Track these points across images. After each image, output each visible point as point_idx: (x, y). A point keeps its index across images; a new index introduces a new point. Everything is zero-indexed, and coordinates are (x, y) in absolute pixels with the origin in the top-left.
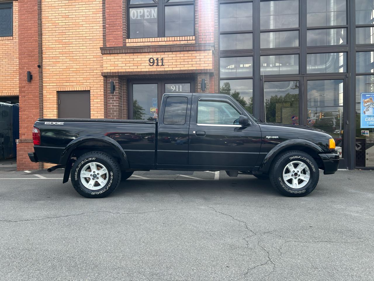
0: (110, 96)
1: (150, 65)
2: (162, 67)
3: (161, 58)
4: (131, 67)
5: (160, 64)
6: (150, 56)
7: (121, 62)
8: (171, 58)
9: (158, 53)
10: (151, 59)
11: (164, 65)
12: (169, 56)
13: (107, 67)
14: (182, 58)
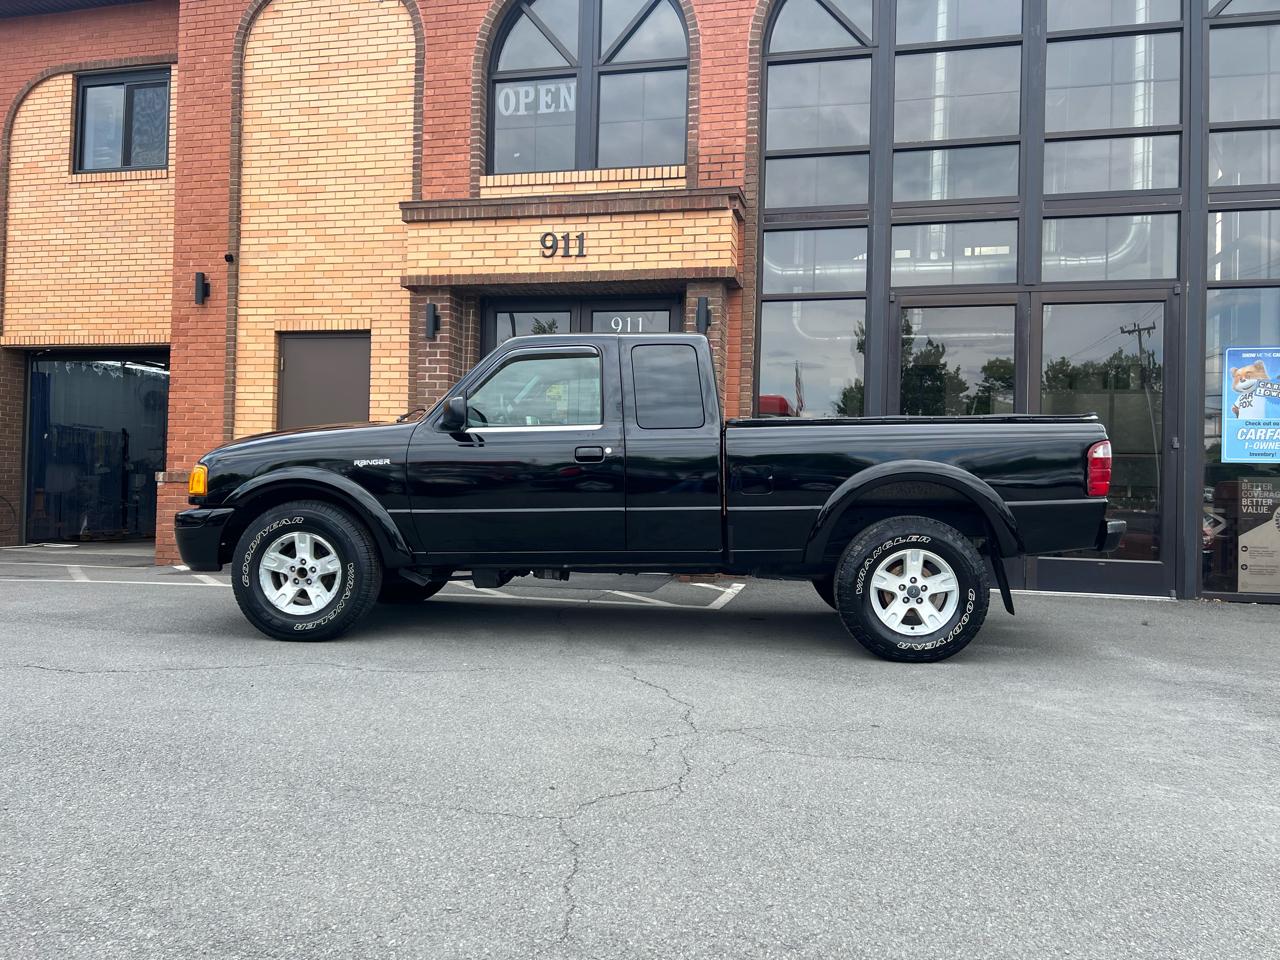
0: (425, 347)
1: (544, 256)
2: (580, 260)
3: (579, 234)
5: (574, 251)
6: (546, 227)
7: (459, 247)
8: (607, 234)
9: (568, 220)
10: (548, 238)
11: (586, 256)
12: (603, 227)
13: (419, 261)
14: (639, 233)
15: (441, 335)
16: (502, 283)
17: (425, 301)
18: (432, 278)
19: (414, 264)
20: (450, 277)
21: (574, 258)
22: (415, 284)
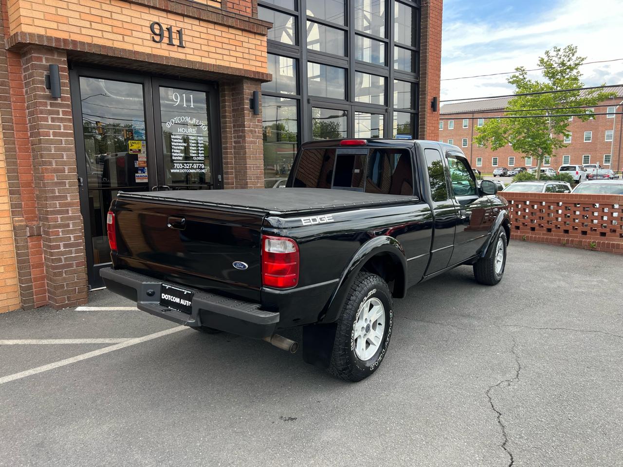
1: (154, 41)
3: (179, 29)
4: (106, 35)
5: (176, 42)
6: (154, 16)
7: (77, 15)
8: (198, 35)
9: (170, 16)
10: (156, 26)
11: (184, 47)
12: (195, 28)
13: (35, 19)
14: (218, 39)
15: (62, 95)
16: (124, 57)
17: (40, 59)
18: (55, 40)
19: (29, 21)
20: (74, 42)
21: (176, 47)
22: (37, 43)
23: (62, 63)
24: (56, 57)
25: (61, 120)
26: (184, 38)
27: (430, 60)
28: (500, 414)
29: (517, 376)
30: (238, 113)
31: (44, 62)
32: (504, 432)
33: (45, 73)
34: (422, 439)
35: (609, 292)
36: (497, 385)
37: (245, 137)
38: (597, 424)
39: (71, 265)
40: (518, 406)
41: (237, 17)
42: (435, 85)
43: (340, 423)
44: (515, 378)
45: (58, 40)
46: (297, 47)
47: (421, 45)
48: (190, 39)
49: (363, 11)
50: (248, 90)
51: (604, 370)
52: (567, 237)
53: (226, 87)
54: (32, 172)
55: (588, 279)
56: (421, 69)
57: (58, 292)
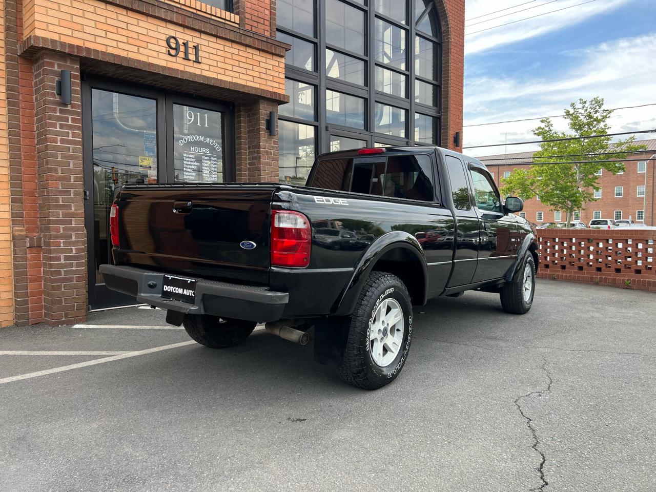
0: (54, 110)
1: (170, 54)
2: (196, 65)
3: (195, 45)
4: (121, 45)
5: (192, 57)
6: (172, 30)
7: (92, 24)
8: (214, 51)
9: (187, 31)
10: (172, 40)
11: (200, 63)
12: (211, 44)
13: (49, 25)
14: (235, 57)
15: (72, 102)
16: (138, 68)
17: (52, 65)
18: (69, 46)
19: (44, 26)
20: (88, 50)
21: (191, 62)
22: (50, 47)
23: (74, 70)
24: (68, 64)
25: (70, 127)
26: (200, 53)
27: (452, 95)
28: (530, 420)
29: (549, 388)
30: (254, 133)
31: (56, 68)
32: (534, 435)
33: (57, 79)
34: (444, 440)
35: (647, 322)
36: (527, 396)
37: (260, 158)
38: (638, 431)
39: (70, 280)
40: (551, 414)
41: (255, 36)
42: (457, 120)
43: (353, 425)
44: (546, 390)
45: (71, 46)
46: (315, 74)
47: (443, 79)
48: (206, 55)
49: (383, 42)
50: (264, 110)
51: (644, 386)
52: (600, 275)
53: (241, 108)
54: (36, 181)
55: (624, 311)
56: (442, 103)
57: (55, 307)
